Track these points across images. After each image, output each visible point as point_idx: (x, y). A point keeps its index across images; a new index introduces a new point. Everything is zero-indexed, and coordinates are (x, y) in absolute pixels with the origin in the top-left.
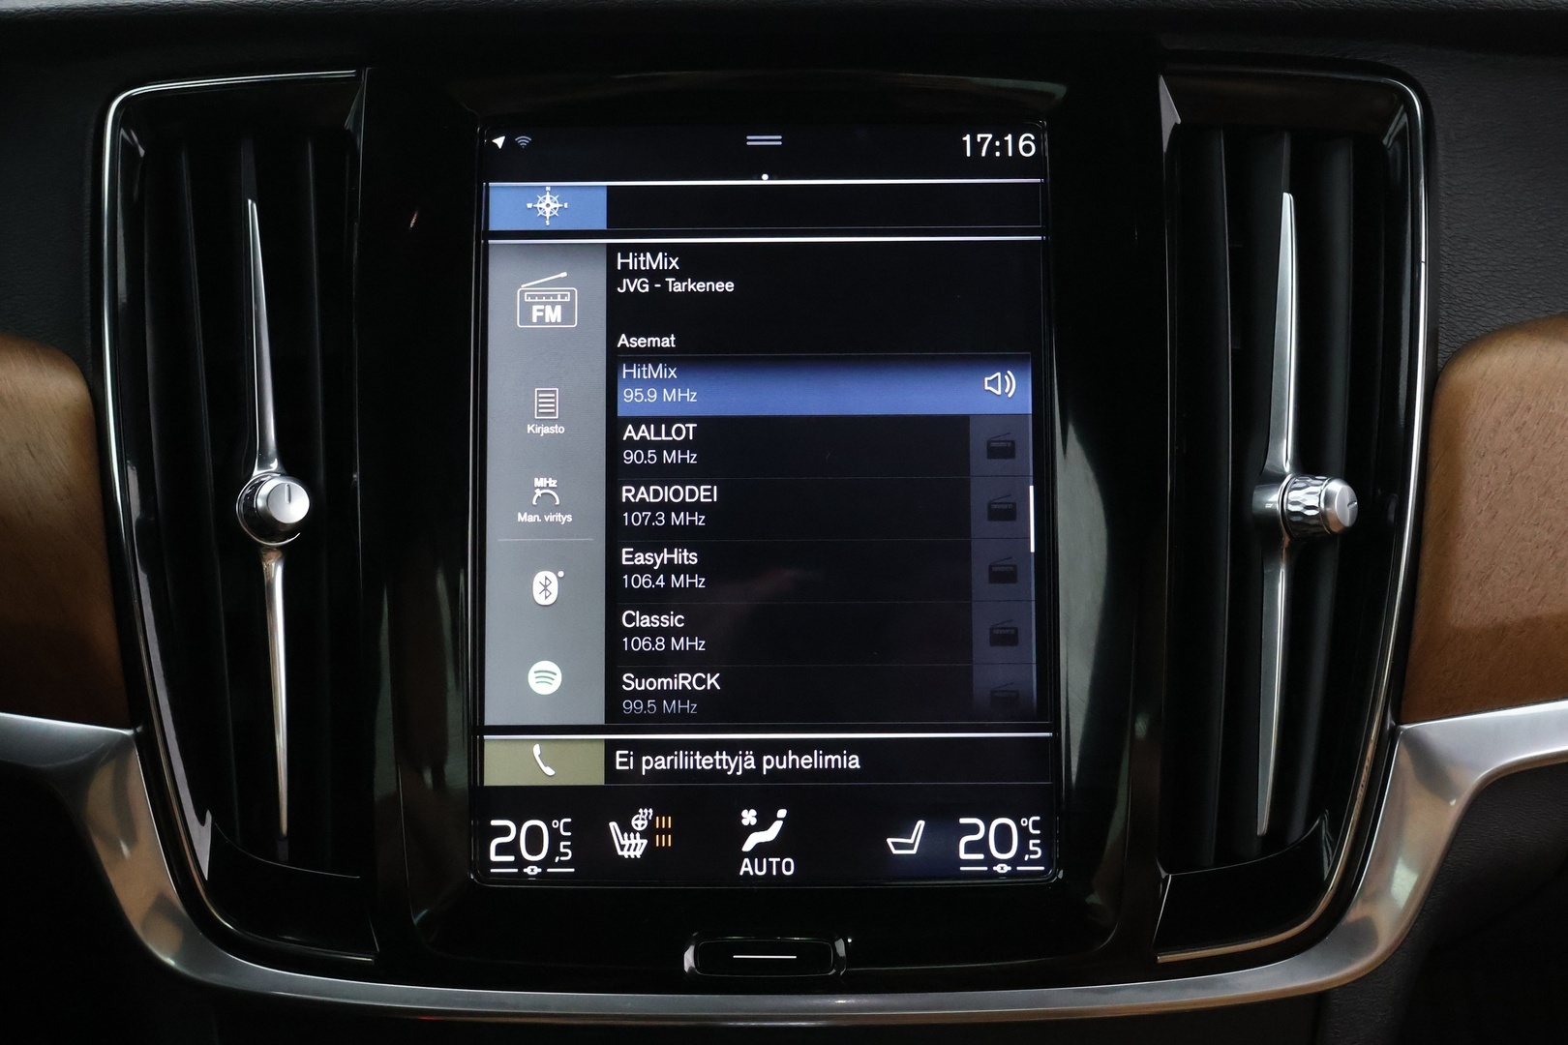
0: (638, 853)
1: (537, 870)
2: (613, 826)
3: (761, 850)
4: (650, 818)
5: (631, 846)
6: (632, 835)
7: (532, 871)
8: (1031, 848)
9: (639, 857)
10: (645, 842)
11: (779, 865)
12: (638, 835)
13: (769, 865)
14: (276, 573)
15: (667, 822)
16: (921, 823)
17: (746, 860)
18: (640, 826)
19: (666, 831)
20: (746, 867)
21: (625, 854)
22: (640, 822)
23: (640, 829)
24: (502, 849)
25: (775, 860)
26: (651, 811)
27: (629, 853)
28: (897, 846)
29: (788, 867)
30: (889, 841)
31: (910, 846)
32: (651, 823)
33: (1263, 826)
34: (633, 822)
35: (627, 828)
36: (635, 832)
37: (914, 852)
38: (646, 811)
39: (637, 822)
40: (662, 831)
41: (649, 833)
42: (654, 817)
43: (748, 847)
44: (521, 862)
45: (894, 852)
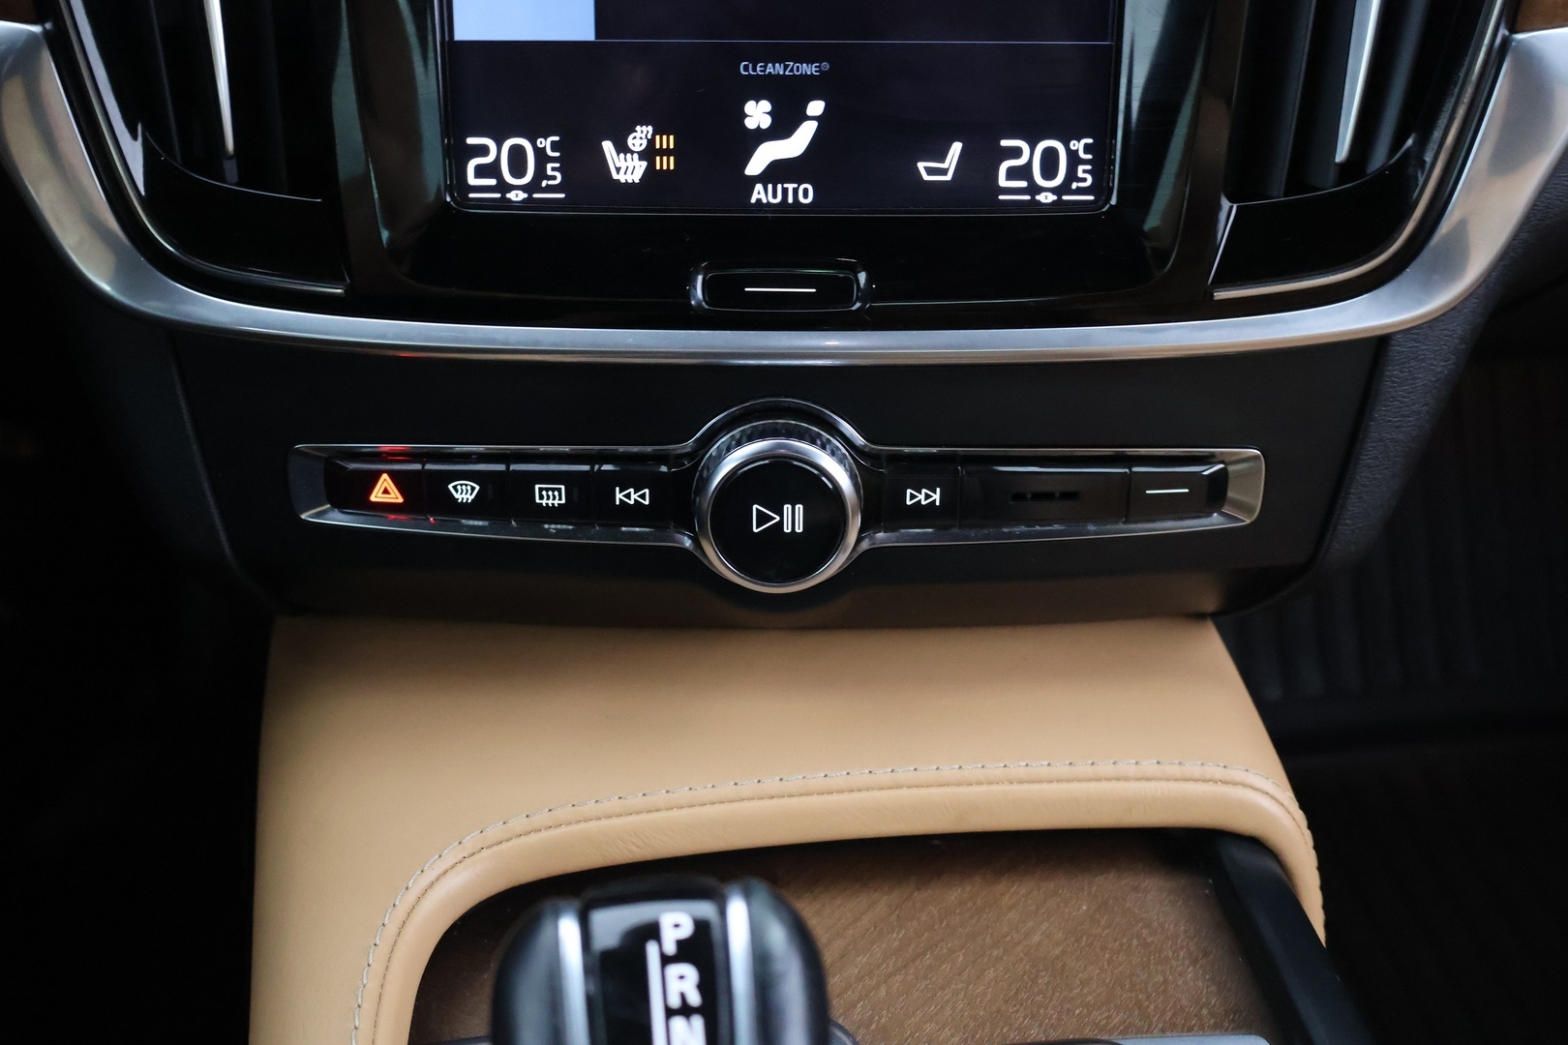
0: (636, 177)
1: (522, 196)
2: (608, 146)
3: (778, 172)
4: (649, 137)
5: (627, 169)
6: (629, 155)
7: (515, 197)
8: (1080, 174)
9: (637, 181)
10: (644, 164)
11: (796, 191)
12: (636, 156)
13: (785, 191)
15: (668, 141)
16: (956, 148)
17: (759, 187)
18: (637, 145)
19: (667, 152)
20: (759, 193)
21: (622, 178)
22: (637, 142)
23: (638, 149)
24: (481, 171)
25: (791, 187)
26: (650, 128)
27: (626, 177)
28: (929, 170)
29: (805, 194)
30: (921, 165)
31: (944, 172)
32: (651, 142)
33: (1342, 152)
34: (630, 141)
35: (622, 148)
36: (632, 152)
37: (949, 177)
38: (644, 128)
39: (634, 141)
40: (662, 152)
41: (649, 154)
42: (653, 136)
43: (755, 166)
44: (503, 187)
45: (926, 177)
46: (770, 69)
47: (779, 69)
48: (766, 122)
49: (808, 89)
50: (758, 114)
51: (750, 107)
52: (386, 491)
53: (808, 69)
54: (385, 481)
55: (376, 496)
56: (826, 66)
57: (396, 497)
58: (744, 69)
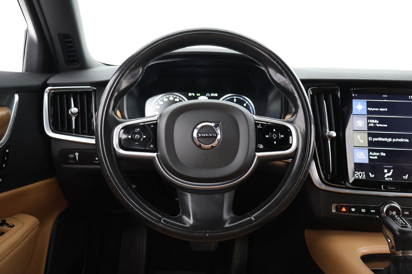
3: (388, 177)
7: (360, 178)
14: (329, 142)
16: (407, 175)
17: (386, 178)
20: (386, 179)
24: (357, 175)
25: (390, 178)
28: (405, 177)
29: (391, 179)
37: (407, 178)
43: (386, 176)
44: (359, 177)
45: (404, 178)
46: (387, 166)
47: (388, 167)
48: (387, 172)
49: (391, 169)
50: (386, 171)
51: (385, 170)
52: (344, 209)
53: (391, 167)
54: (344, 208)
55: (343, 210)
56: (393, 166)
57: (345, 210)
58: (384, 166)
